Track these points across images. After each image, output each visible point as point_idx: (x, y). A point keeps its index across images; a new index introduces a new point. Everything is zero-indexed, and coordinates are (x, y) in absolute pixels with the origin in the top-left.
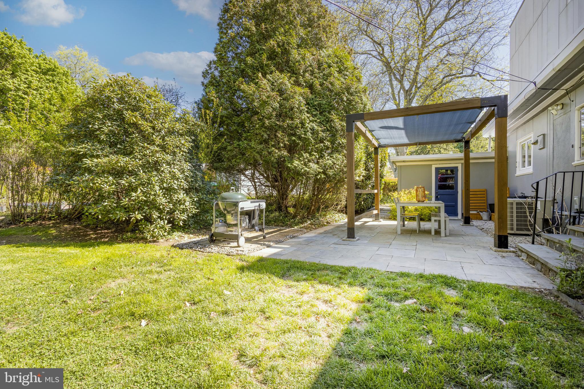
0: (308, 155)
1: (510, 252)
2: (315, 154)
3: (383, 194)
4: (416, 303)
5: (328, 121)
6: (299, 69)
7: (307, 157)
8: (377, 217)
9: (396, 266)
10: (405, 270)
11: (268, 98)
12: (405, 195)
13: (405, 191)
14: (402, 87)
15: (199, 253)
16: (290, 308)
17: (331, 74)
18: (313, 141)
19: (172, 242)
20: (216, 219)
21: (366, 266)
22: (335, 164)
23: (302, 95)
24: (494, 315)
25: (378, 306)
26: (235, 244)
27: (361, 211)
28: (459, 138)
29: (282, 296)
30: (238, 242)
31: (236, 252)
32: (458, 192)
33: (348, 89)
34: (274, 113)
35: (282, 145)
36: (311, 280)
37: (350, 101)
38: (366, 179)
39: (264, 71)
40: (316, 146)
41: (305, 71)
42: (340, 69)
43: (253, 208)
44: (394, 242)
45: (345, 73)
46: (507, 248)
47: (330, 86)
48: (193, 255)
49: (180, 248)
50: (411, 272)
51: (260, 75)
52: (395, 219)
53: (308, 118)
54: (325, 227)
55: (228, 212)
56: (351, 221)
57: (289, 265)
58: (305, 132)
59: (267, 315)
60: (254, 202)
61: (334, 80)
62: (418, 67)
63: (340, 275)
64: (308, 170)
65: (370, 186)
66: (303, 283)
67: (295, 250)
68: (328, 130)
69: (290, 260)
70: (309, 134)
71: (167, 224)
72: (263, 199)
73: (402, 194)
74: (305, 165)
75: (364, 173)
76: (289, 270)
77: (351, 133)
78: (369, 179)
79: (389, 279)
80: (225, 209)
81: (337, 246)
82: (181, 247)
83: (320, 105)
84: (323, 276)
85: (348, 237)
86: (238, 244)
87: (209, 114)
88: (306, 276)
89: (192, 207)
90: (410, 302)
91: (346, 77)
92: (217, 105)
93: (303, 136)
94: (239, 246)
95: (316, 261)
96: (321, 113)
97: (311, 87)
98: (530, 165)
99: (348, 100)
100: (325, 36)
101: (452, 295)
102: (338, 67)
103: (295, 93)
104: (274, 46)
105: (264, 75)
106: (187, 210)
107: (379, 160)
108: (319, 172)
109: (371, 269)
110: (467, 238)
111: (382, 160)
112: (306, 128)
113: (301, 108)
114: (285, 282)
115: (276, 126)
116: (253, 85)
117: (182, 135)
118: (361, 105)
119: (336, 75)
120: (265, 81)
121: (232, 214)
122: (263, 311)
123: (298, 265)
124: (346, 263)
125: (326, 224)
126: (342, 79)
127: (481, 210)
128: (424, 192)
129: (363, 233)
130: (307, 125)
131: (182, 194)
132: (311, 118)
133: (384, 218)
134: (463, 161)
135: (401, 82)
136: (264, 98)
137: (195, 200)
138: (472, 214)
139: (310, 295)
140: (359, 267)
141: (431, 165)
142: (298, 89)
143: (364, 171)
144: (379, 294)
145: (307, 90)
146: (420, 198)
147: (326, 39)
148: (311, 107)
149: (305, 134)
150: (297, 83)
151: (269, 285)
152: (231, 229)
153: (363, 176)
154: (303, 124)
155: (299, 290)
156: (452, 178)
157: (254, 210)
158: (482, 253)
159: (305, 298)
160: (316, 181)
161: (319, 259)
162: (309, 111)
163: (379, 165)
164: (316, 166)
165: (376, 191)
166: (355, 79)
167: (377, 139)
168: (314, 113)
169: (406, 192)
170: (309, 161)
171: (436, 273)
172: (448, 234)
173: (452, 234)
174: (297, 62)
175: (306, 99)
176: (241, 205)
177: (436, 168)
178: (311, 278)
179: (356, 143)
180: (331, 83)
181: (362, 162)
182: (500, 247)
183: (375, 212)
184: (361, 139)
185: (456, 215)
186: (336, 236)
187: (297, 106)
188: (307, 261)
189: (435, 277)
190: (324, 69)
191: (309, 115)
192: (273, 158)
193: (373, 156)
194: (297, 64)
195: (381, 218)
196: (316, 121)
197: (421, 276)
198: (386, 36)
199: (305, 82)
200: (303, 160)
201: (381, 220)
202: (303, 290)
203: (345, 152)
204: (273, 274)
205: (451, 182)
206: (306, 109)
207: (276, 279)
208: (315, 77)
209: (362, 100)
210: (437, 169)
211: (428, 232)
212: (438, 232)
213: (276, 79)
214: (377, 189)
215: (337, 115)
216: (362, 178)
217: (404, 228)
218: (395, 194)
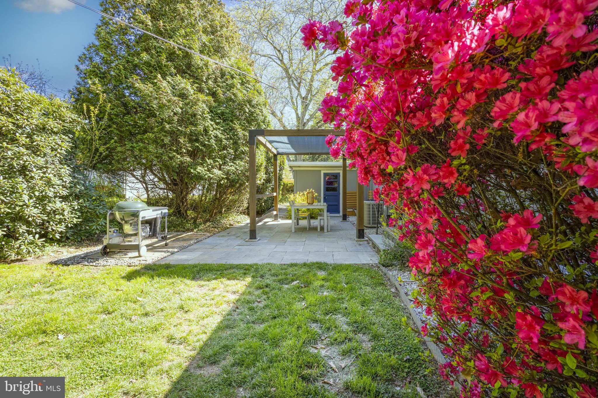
0: (212, 161)
1: (365, 241)
2: (219, 160)
3: (282, 194)
4: (298, 283)
5: (231, 130)
6: (202, 76)
7: (211, 163)
8: (276, 217)
9: (288, 259)
10: (294, 262)
11: (168, 102)
12: (299, 197)
13: (300, 193)
14: (299, 94)
15: (91, 267)
16: (205, 302)
17: (234, 85)
18: (217, 148)
19: (47, 259)
20: (110, 230)
21: (265, 262)
22: (237, 170)
23: (205, 102)
24: (342, 282)
25: (273, 289)
26: (136, 254)
27: (262, 212)
29: (196, 294)
30: (139, 252)
31: (139, 262)
32: (339, 194)
33: (250, 102)
34: (176, 118)
35: (184, 151)
36: (220, 278)
37: (251, 113)
38: (266, 182)
39: (163, 71)
40: (220, 153)
41: (208, 79)
42: (242, 81)
43: (155, 217)
44: (289, 240)
45: (248, 85)
46: (363, 238)
47: (233, 97)
48: (85, 270)
49: (63, 265)
50: (298, 262)
51: (159, 76)
52: (291, 218)
53: (212, 125)
54: (228, 230)
55: (126, 222)
56: (253, 223)
57: (198, 269)
58: (208, 138)
59: (186, 309)
60: (156, 210)
61: (237, 91)
62: (312, 80)
63: (244, 271)
64: (212, 176)
65: (270, 189)
66: (214, 281)
67: (201, 255)
68: (231, 138)
69: (198, 264)
70: (213, 141)
71: (39, 239)
72: (165, 206)
73: (297, 196)
74: (209, 170)
75: (265, 176)
76: (198, 273)
77: (253, 146)
78: (269, 182)
79: (282, 269)
80: (122, 219)
81: (240, 247)
82: (66, 263)
83: (223, 114)
84: (230, 274)
85: (250, 239)
86: (139, 254)
87: (93, 111)
88: (216, 276)
89: (72, 216)
90: (295, 282)
91: (249, 89)
92: (105, 101)
93: (206, 143)
94: (140, 256)
95: (223, 262)
96: (224, 121)
97: (214, 94)
99: (250, 111)
100: (227, 46)
101: (322, 274)
102: (240, 79)
103: (199, 100)
104: (174, 48)
105: (164, 77)
106: (65, 220)
107: (278, 164)
108: (223, 178)
109: (269, 264)
110: (341, 232)
111: (280, 165)
112: (210, 135)
113: (205, 116)
114: (196, 283)
115: (177, 131)
116: (150, 85)
117: (56, 133)
118: (261, 117)
119: (239, 86)
120: (165, 84)
121: (131, 224)
122: (181, 308)
123: (207, 268)
124: (249, 261)
125: (228, 226)
126: (245, 92)
127: (355, 208)
128: (313, 195)
129: (264, 233)
130: (211, 132)
131: (58, 202)
132: (215, 126)
133: (282, 218)
134: (342, 169)
135: (298, 89)
136: (165, 101)
137: (76, 208)
138: (349, 211)
139: (220, 290)
140: (260, 263)
141: (320, 171)
142: (201, 97)
144: (274, 281)
145: (210, 98)
146: (311, 200)
147: (228, 49)
148: (214, 114)
149: (209, 141)
150: (200, 90)
151: (182, 287)
152: (129, 239)
153: (264, 180)
154: (206, 131)
155: (211, 288)
156: (336, 182)
157: (155, 219)
158: (349, 243)
159: (217, 292)
160: (219, 185)
161: (225, 261)
162: (213, 118)
163: (278, 169)
164: (220, 172)
165: (275, 194)
166: (256, 93)
167: (276, 149)
168: (217, 121)
169: (301, 195)
170: (213, 167)
171: (315, 261)
172: (329, 230)
173: (332, 229)
174: (199, 68)
175: (210, 108)
176: (142, 214)
177: (324, 173)
178: (220, 276)
179: (257, 151)
180: (234, 94)
181: (263, 167)
182: (359, 237)
183: (275, 213)
184: (262, 148)
185: (339, 212)
186: (239, 238)
187: (200, 113)
188: (215, 263)
189: (313, 264)
190: (227, 79)
191: (212, 123)
192: (174, 164)
193: (272, 161)
194: (200, 71)
195: (280, 218)
196: (219, 129)
197: (305, 264)
198: (285, 44)
199: (208, 89)
200: (207, 166)
201: (279, 220)
202: (214, 287)
203: (247, 158)
204: (185, 277)
205: (336, 185)
206: (210, 117)
207: (188, 282)
208: (218, 86)
209: (262, 112)
210: (326, 175)
211: (315, 229)
212: (322, 228)
213: (177, 83)
214: (276, 192)
215: (240, 124)
217: (298, 226)
218: (292, 196)
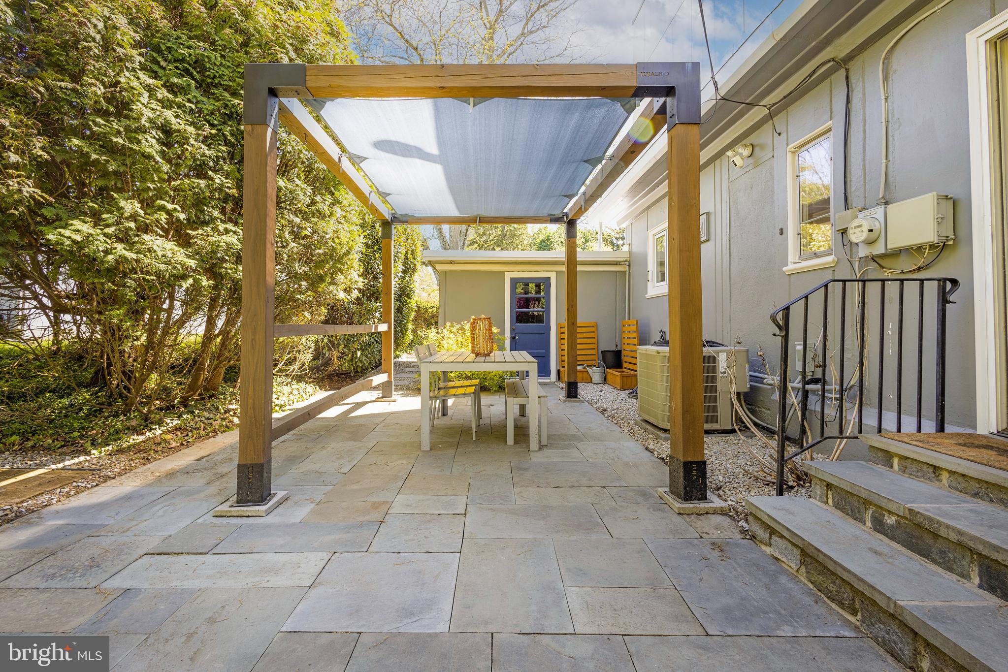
1: (715, 512)
2: (170, 206)
8: (386, 390)
12: (452, 336)
13: (452, 326)
18: (165, 166)
27: (356, 372)
28: (557, 213)
32: (549, 328)
40: (175, 183)
46: (704, 498)
58: (128, 128)
64: (131, 255)
65: (377, 315)
70: (150, 144)
73: (446, 333)
74: (124, 238)
75: (361, 282)
77: (257, 130)
83: (200, 62)
85: (240, 501)
93: (121, 142)
98: (663, 280)
111: (407, 258)
112: (137, 119)
127: (590, 363)
128: (490, 330)
134: (564, 268)
141: (502, 273)
143: (361, 279)
146: (482, 346)
153: (360, 290)
156: (538, 300)
165: (383, 327)
169: (454, 329)
170: (146, 229)
172: (544, 442)
177: (511, 279)
181: (355, 257)
182: (687, 497)
183: (384, 377)
185: (548, 374)
195: (396, 390)
200: (118, 223)
201: (397, 396)
205: (535, 310)
210: (514, 282)
212: (522, 432)
214: (387, 321)
216: (355, 294)
217: (444, 421)
218: (432, 333)
